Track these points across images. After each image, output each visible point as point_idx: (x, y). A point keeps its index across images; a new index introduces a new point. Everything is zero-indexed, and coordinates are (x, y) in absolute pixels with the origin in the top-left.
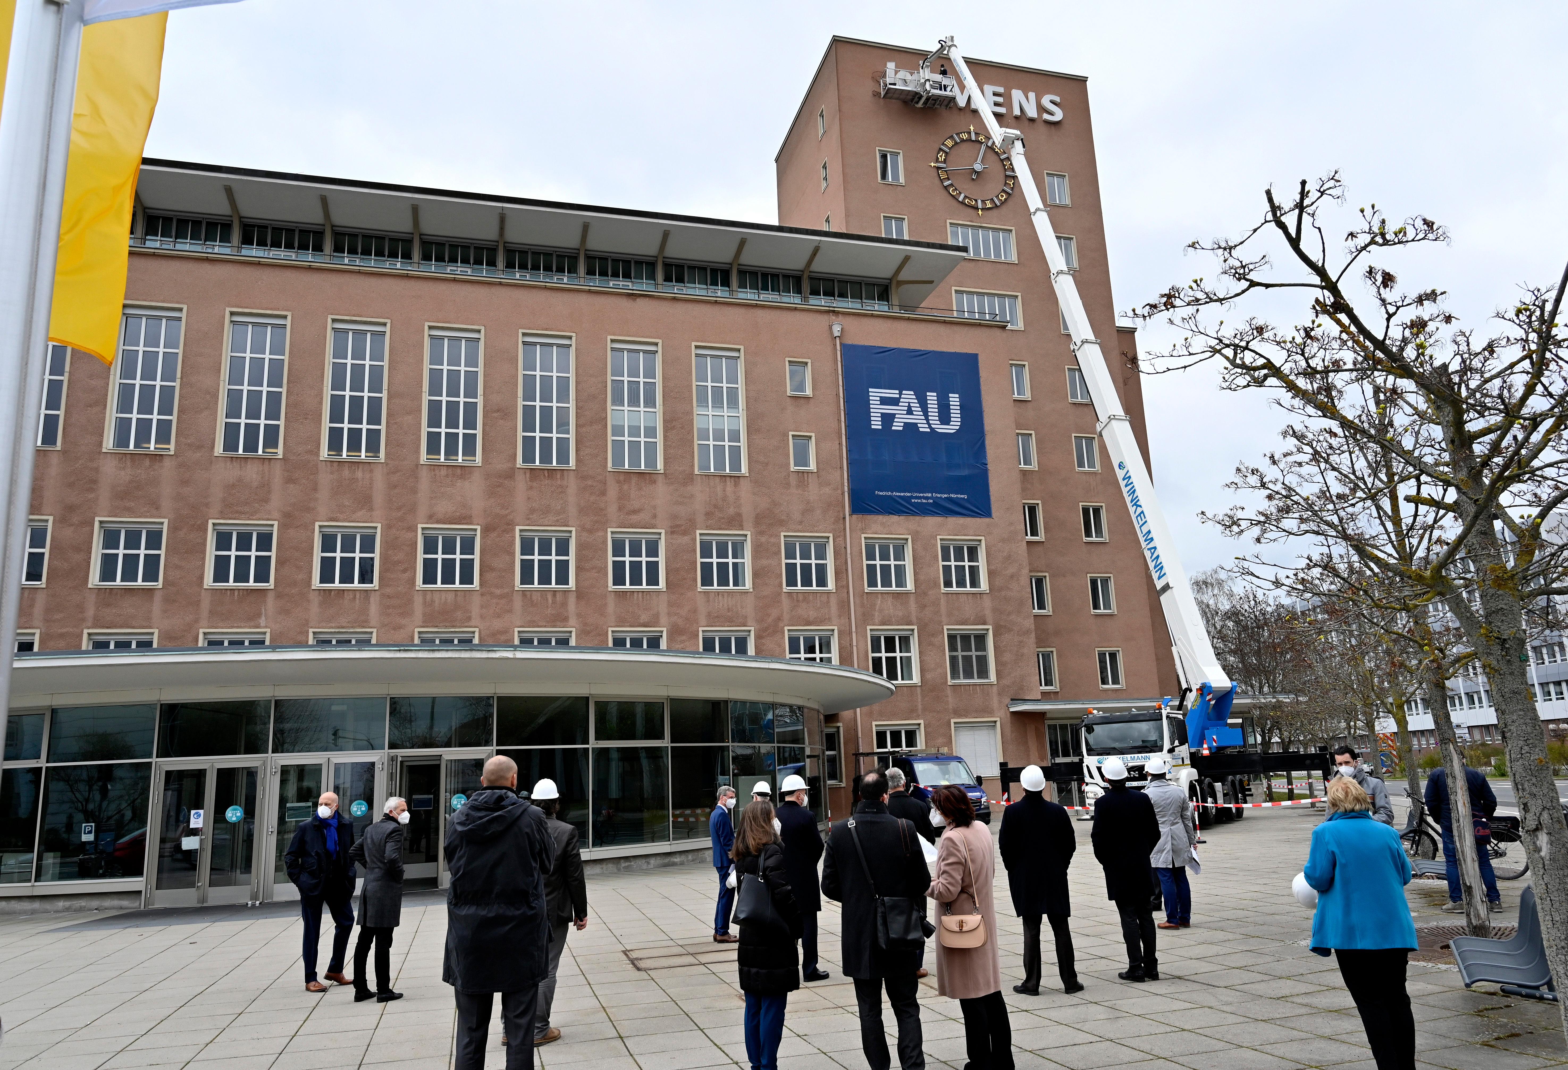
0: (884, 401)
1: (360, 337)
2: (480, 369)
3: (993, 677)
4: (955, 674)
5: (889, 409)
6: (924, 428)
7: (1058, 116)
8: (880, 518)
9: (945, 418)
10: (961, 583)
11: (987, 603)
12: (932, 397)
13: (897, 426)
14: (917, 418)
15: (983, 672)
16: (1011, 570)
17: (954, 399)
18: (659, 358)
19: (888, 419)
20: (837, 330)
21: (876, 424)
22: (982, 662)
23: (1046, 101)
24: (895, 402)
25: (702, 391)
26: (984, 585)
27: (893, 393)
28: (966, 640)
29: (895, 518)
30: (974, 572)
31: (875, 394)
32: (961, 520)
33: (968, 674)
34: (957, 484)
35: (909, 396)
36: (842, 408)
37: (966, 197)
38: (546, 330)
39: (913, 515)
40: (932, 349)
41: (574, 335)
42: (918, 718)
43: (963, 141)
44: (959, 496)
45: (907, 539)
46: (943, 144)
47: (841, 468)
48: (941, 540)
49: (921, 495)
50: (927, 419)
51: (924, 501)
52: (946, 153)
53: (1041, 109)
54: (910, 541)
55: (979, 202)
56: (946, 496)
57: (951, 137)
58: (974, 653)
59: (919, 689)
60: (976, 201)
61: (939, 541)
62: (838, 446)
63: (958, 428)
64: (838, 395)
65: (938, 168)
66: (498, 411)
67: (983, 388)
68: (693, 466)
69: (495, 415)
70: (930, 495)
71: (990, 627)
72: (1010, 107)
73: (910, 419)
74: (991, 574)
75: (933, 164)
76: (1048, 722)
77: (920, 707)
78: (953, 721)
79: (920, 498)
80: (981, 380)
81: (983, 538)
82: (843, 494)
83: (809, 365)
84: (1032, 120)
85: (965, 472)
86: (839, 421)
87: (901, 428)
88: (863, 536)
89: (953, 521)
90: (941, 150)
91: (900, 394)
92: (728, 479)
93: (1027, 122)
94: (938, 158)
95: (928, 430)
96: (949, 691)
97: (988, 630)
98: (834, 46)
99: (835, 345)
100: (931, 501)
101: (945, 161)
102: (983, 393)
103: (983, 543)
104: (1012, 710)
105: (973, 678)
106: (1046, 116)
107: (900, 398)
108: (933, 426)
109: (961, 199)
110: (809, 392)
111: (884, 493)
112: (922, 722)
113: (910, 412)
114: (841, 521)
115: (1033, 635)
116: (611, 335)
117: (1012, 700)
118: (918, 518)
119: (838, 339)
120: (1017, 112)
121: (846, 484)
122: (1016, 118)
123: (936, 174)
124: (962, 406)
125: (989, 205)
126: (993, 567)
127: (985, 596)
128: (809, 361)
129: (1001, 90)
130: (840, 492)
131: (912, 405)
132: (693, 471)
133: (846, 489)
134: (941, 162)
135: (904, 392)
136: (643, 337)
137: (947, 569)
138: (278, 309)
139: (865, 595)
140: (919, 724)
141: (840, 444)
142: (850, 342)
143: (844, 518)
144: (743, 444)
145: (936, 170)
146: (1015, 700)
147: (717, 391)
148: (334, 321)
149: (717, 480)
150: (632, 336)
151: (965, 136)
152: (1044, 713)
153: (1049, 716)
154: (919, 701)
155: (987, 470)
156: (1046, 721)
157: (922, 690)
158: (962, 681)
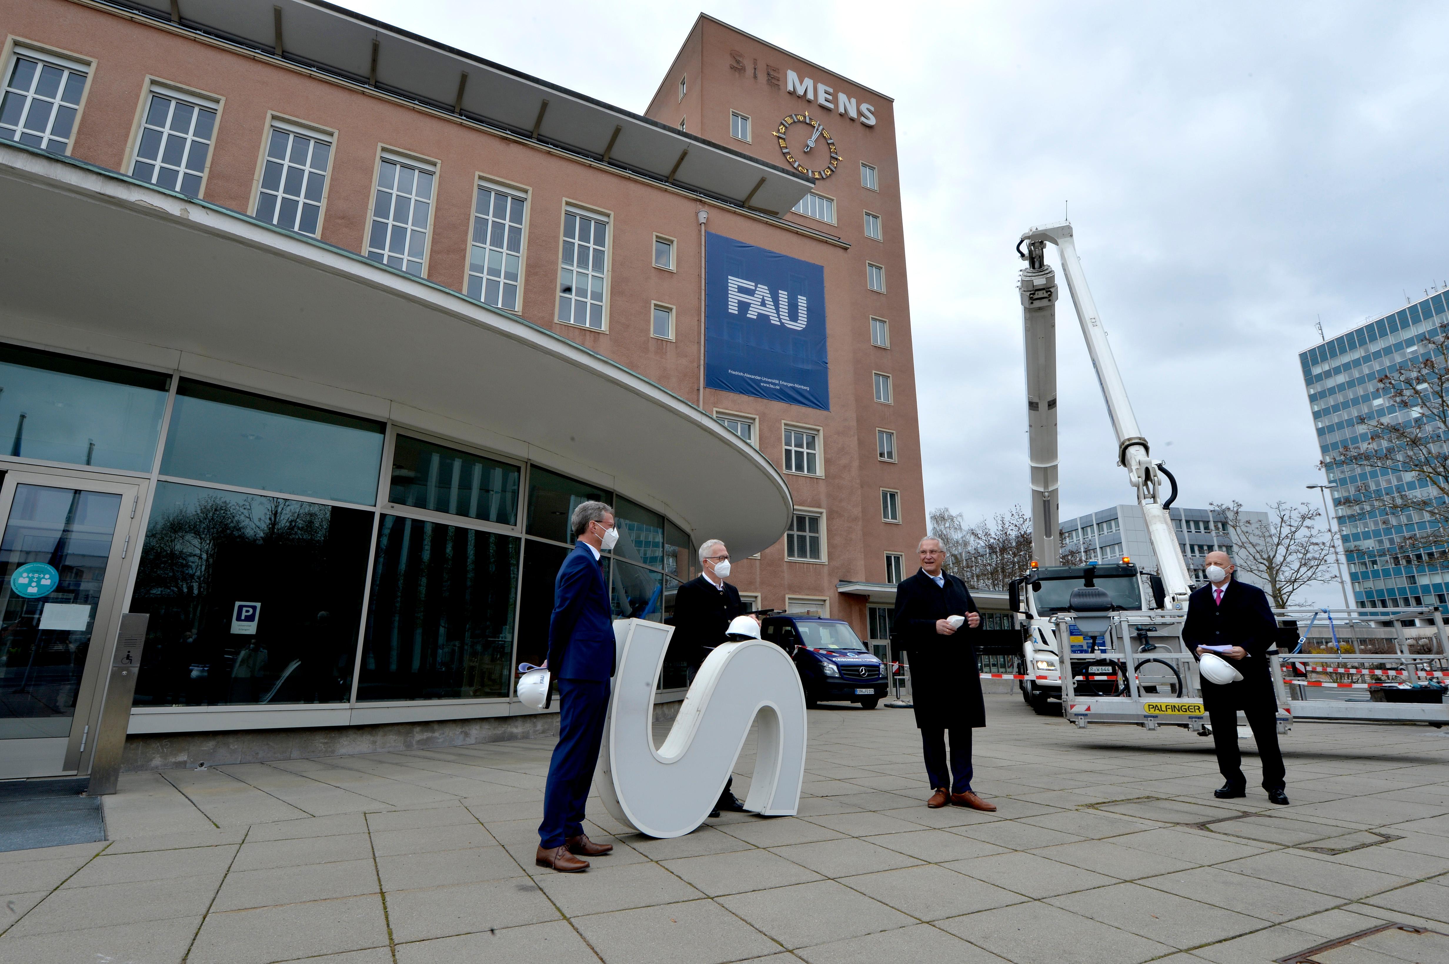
0: (741, 290)
1: (184, 107)
2: (328, 174)
3: (824, 558)
4: (791, 553)
5: (745, 298)
6: (775, 321)
7: (872, 121)
8: (732, 395)
9: (794, 316)
10: (800, 467)
11: (822, 488)
12: (783, 295)
13: (752, 314)
14: (769, 311)
15: (815, 552)
16: (844, 461)
17: (802, 301)
18: (527, 205)
19: (744, 307)
20: (703, 217)
21: (733, 309)
22: (815, 542)
23: (864, 107)
24: (751, 292)
25: (569, 247)
26: (820, 471)
27: (750, 285)
28: (801, 520)
29: (745, 398)
30: (811, 458)
31: (734, 282)
32: (803, 409)
33: (802, 553)
34: (802, 376)
35: (763, 290)
36: (703, 287)
37: (799, 165)
38: (409, 150)
39: (761, 398)
40: (784, 253)
41: (439, 162)
42: (755, 590)
43: (799, 121)
44: (802, 387)
45: (754, 419)
46: (784, 120)
47: (699, 343)
48: (785, 424)
49: (770, 380)
50: (778, 313)
51: (772, 386)
52: (786, 127)
53: (860, 113)
54: (757, 421)
55: (810, 171)
56: (791, 385)
57: (791, 116)
58: (808, 534)
59: (758, 562)
60: (807, 170)
61: (783, 425)
62: (696, 323)
63: (804, 326)
64: (700, 276)
65: (779, 138)
66: (343, 218)
67: (827, 297)
68: (553, 314)
69: (340, 221)
70: (777, 382)
71: (824, 511)
72: (837, 105)
73: (763, 311)
74: (827, 462)
75: (775, 133)
76: (869, 605)
77: (758, 580)
78: (787, 596)
79: (768, 383)
80: (826, 289)
81: (821, 428)
82: (699, 367)
83: (675, 243)
84: (852, 120)
85: (809, 367)
86: (700, 299)
87: (755, 317)
88: (715, 409)
89: (796, 409)
90: (782, 124)
91: (756, 286)
92: (588, 333)
93: (848, 120)
94: (779, 130)
95: (779, 323)
96: (785, 567)
97: (821, 513)
98: (700, 22)
99: (700, 231)
100: (778, 387)
101: (784, 133)
102: (826, 301)
103: (821, 433)
104: (841, 590)
105: (806, 557)
106: (863, 119)
107: (755, 290)
108: (783, 321)
109: (795, 166)
110: (672, 267)
111: (737, 373)
112: (759, 594)
113: (763, 304)
114: (696, 392)
115: (860, 523)
116: (479, 171)
117: (841, 581)
118: (765, 401)
119: (703, 227)
120: (842, 110)
121: (702, 358)
122: (841, 115)
123: (777, 142)
125: (817, 176)
126: (829, 456)
127: (821, 481)
128: (675, 240)
129: (831, 90)
130: (695, 365)
131: (765, 298)
132: (553, 319)
133: (702, 362)
134: (782, 133)
135: (759, 286)
136: (512, 180)
137: (788, 454)
138: (81, 53)
140: (756, 597)
141: (699, 321)
142: (713, 232)
143: (698, 390)
144: (605, 304)
145: (777, 139)
146: (844, 581)
147: (584, 250)
148: (153, 82)
149: (577, 332)
150: (502, 177)
151: (801, 119)
152: (869, 596)
153: (871, 599)
154: (758, 573)
155: (827, 368)
156: (867, 604)
157: (761, 564)
158: (796, 559)
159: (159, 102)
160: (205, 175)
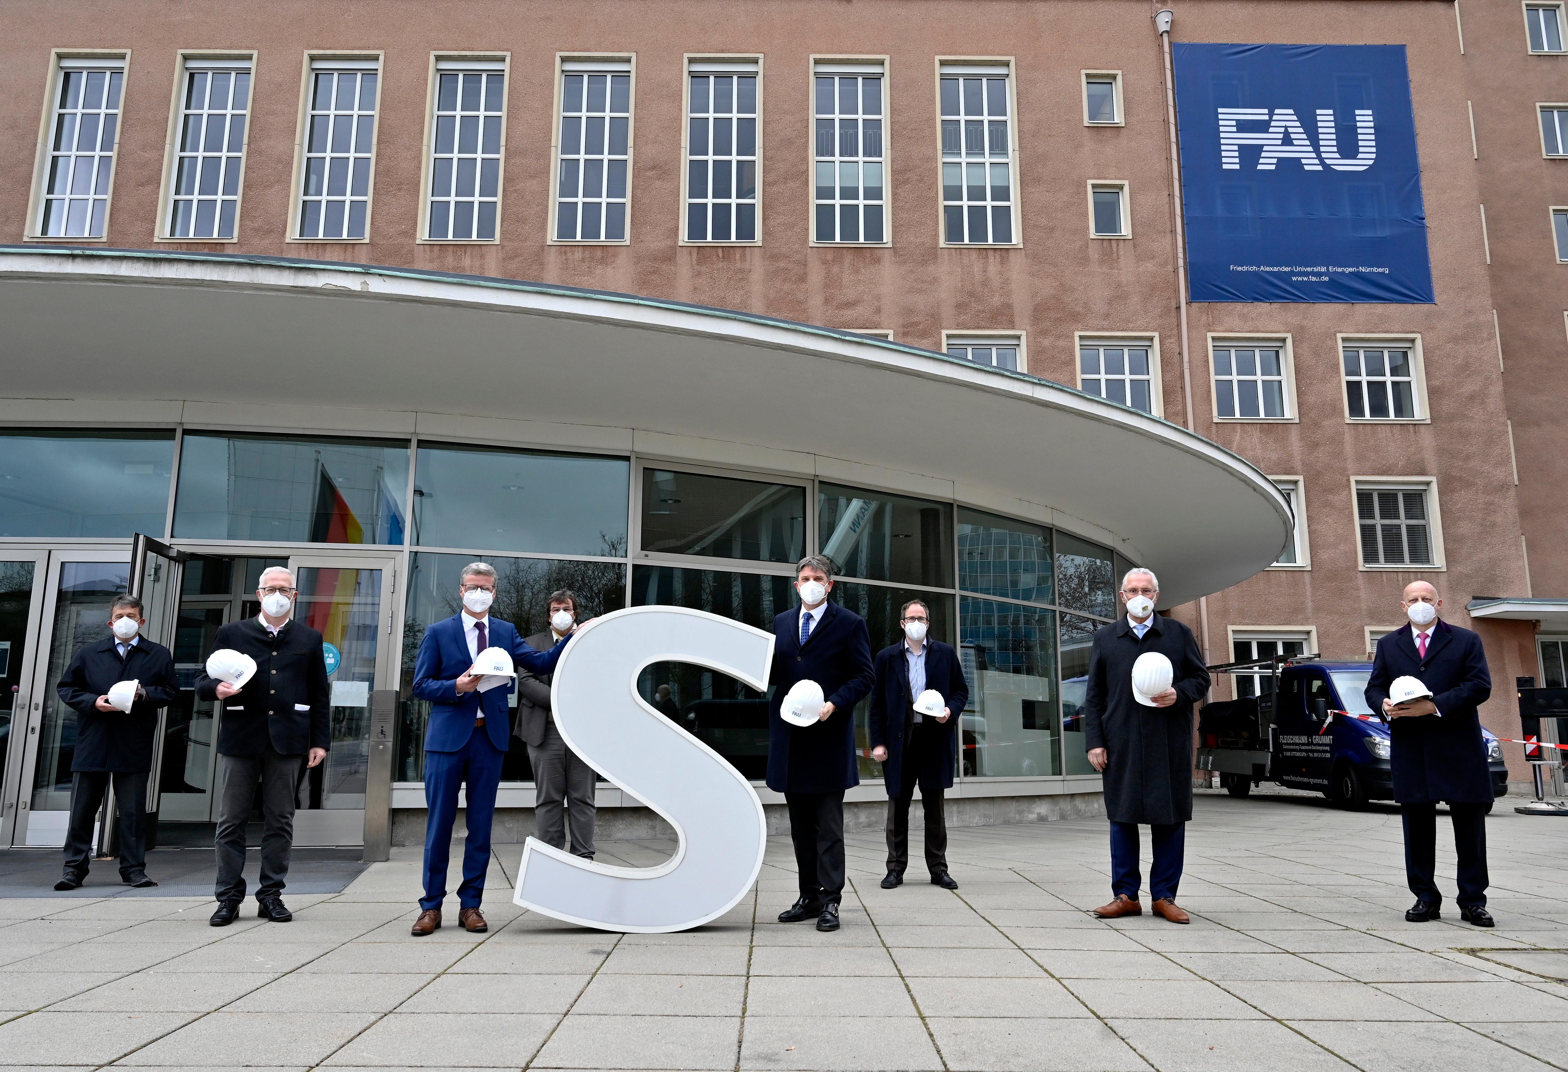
0: (1243, 126)
1: (472, 77)
2: (631, 114)
3: (1439, 560)
4: (1370, 555)
5: (1251, 139)
6: (1311, 165)
8: (1239, 306)
9: (1348, 148)
10: (1379, 409)
11: (1427, 440)
12: (1325, 118)
13: (1266, 164)
14: (1301, 150)
15: (1420, 552)
16: (1470, 387)
17: (1365, 119)
18: (885, 83)
19: (1249, 154)
20: (1163, 22)
21: (1231, 161)
22: (1419, 534)
24: (1262, 127)
25: (950, 129)
26: (1420, 410)
27: (1260, 114)
28: (1388, 499)
29: (1264, 306)
30: (1402, 392)
31: (1228, 117)
32: (1379, 308)
33: (1394, 555)
34: (1371, 251)
35: (1285, 117)
36: (1173, 138)
38: (722, 51)
39: (1294, 302)
40: (1324, 42)
41: (761, 56)
42: (1305, 622)
44: (1375, 270)
45: (1284, 340)
47: (1173, 231)
48: (1344, 340)
49: (1309, 269)
50: (1317, 150)
51: (1314, 279)
54: (1289, 342)
56: (1351, 270)
58: (1403, 522)
59: (1307, 576)
61: (1340, 341)
62: (1167, 199)
63: (1371, 162)
64: (1166, 121)
66: (654, 168)
67: (1416, 98)
68: (936, 236)
69: (649, 174)
70: (1323, 269)
71: (1434, 479)
73: (1288, 152)
74: (1434, 393)
76: (1540, 634)
77: (1309, 605)
78: (1368, 629)
79: (1307, 274)
80: (1413, 86)
81: (1418, 336)
82: (1176, 271)
83: (1119, 79)
85: (1385, 232)
86: (1169, 159)
87: (1273, 167)
88: (1210, 335)
89: (1363, 310)
91: (1271, 114)
92: (991, 253)
95: (1320, 168)
96: (1360, 581)
97: (1428, 484)
99: (1161, 46)
100: (1327, 279)
102: (1415, 106)
103: (1419, 344)
104: (1475, 614)
105: (1402, 561)
107: (1271, 120)
108: (1328, 162)
110: (1119, 118)
111: (1245, 268)
112: (1313, 628)
113: (1287, 140)
114: (1173, 313)
115: (1512, 493)
116: (815, 53)
117: (1475, 598)
118: (1303, 306)
119: (1165, 38)
121: (1181, 255)
124: (1378, 130)
126: (1437, 383)
127: (1422, 428)
128: (1119, 72)
130: (1170, 268)
131: (1290, 130)
132: (937, 243)
133: (1181, 262)
135: (1277, 111)
136: (861, 53)
137: (1354, 389)
138: (368, 48)
139: (1214, 427)
140: (1308, 633)
141: (1171, 196)
142: (1185, 41)
143: (1178, 308)
144: (1014, 203)
146: (1480, 599)
147: (974, 128)
148: (439, 58)
149: (974, 255)
150: (846, 53)
152: (1538, 621)
153: (1543, 627)
154: (1308, 594)
155: (1423, 228)
156: (1537, 637)
157: (1313, 578)
158: (1382, 565)
159: (447, 79)
160: (501, 156)
